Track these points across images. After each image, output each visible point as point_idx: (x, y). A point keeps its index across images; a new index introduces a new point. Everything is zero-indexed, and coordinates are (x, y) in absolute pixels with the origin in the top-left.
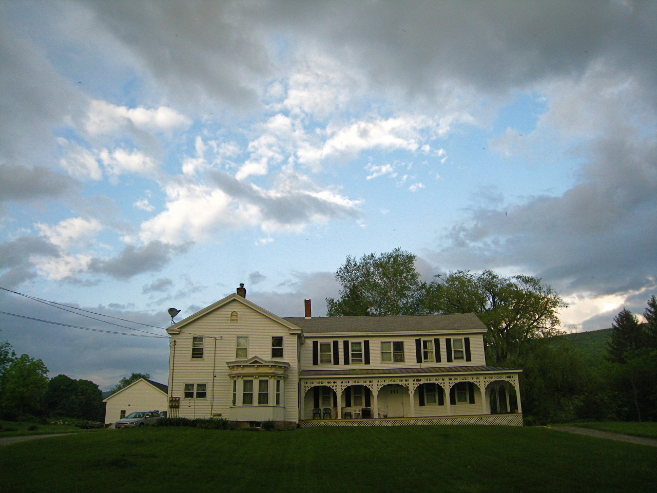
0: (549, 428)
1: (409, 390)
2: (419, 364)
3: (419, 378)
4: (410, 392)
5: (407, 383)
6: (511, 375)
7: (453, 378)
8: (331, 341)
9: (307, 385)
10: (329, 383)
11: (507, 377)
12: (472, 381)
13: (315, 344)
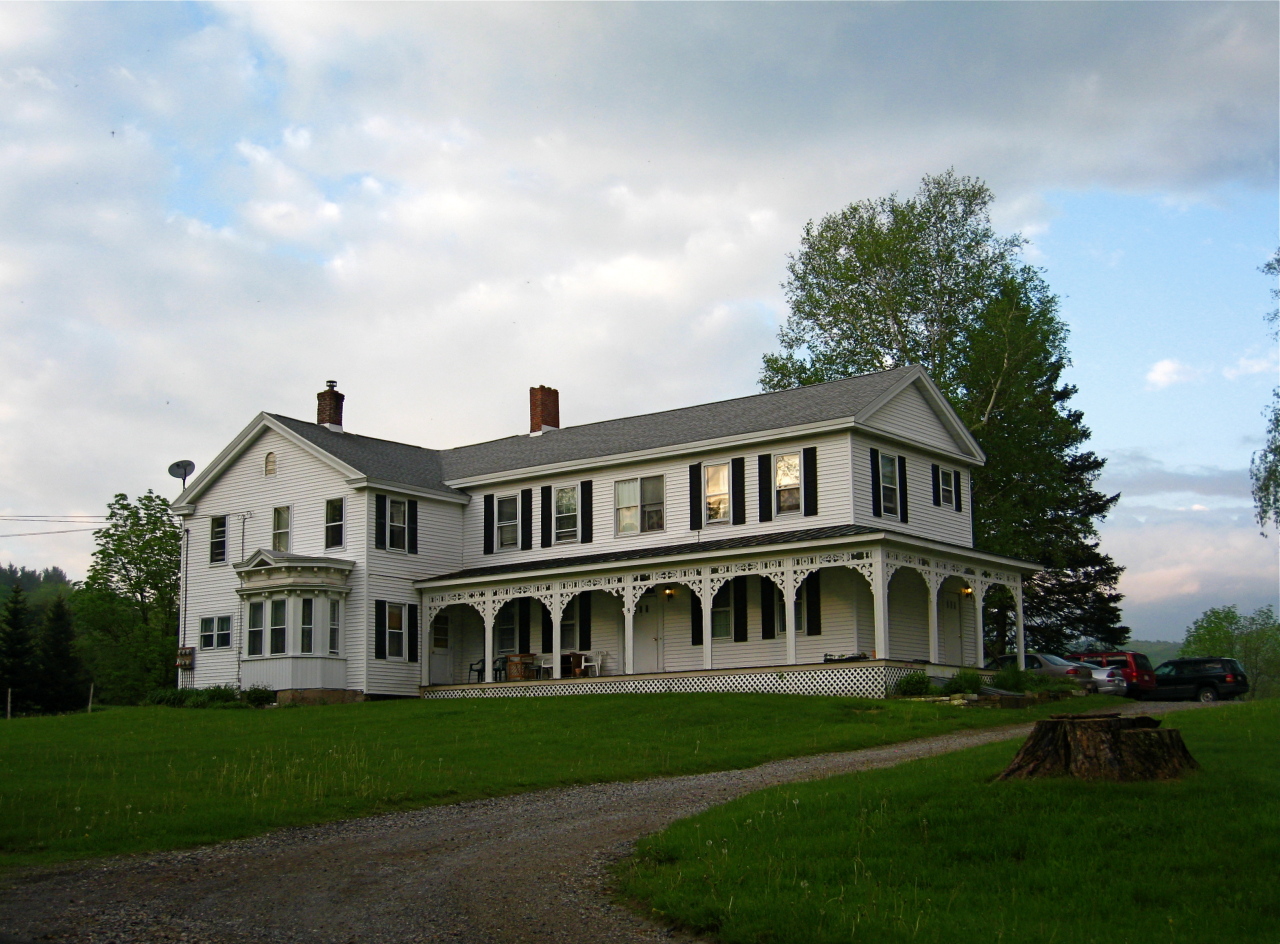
0: (956, 702)
1: (622, 605)
2: (695, 533)
3: (646, 572)
4: (625, 610)
5: (620, 585)
6: (864, 550)
7: (721, 566)
8: (516, 492)
9: (432, 604)
10: (472, 596)
11: (854, 557)
12: (763, 572)
13: (489, 500)
